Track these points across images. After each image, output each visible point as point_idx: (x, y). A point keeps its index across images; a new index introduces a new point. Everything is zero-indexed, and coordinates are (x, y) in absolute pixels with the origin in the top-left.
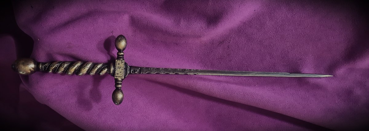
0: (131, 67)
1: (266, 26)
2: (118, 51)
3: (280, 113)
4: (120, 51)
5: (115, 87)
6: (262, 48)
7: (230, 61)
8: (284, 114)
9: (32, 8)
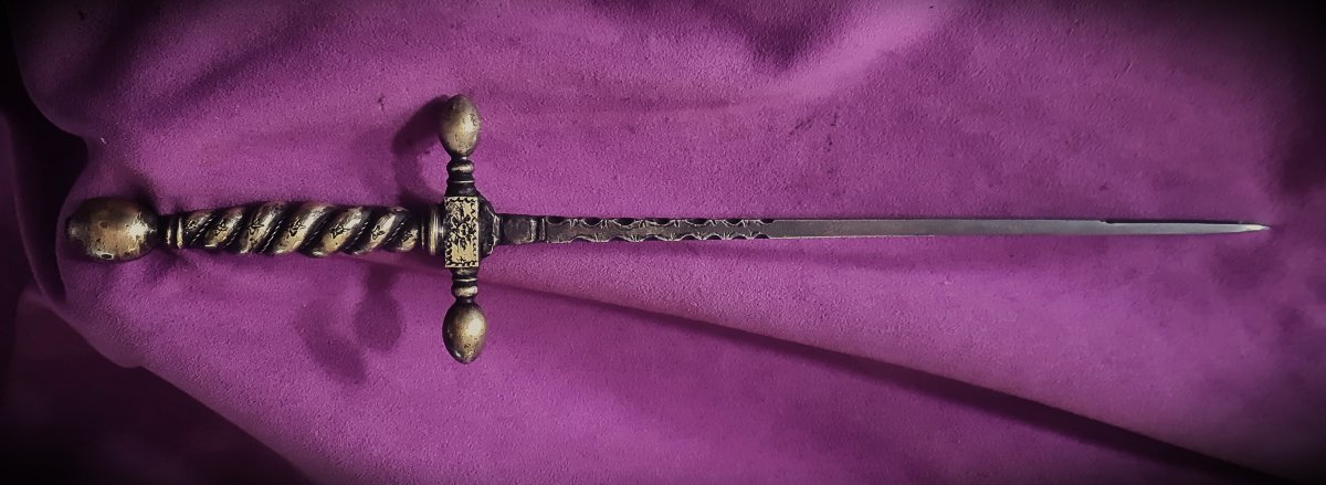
0: (505, 218)
1: (971, 64)
2: (449, 159)
3: (1035, 398)
4: (456, 158)
5: (454, 294)
6: (959, 146)
7: (836, 194)
8: (1049, 401)
9: (83, 18)
